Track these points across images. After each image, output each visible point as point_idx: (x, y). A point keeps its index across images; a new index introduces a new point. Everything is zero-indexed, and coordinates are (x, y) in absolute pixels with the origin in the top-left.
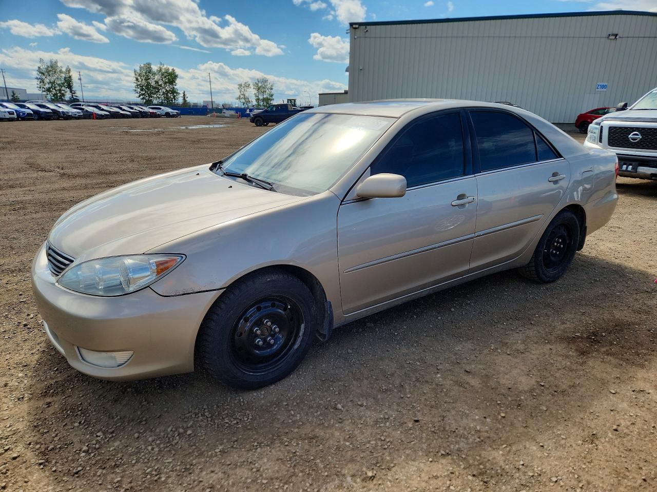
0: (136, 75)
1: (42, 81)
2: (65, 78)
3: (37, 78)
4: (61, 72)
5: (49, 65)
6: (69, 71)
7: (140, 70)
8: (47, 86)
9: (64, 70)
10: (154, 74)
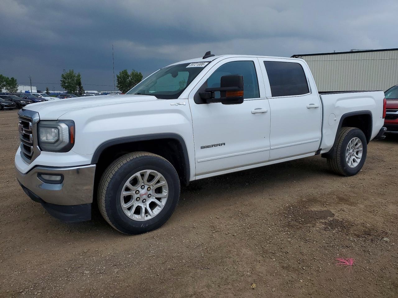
0: (118, 78)
1: (64, 82)
2: (77, 80)
3: (61, 81)
4: (74, 76)
5: (69, 72)
6: (79, 76)
7: (120, 75)
8: (67, 84)
9: (76, 75)
10: (128, 76)
